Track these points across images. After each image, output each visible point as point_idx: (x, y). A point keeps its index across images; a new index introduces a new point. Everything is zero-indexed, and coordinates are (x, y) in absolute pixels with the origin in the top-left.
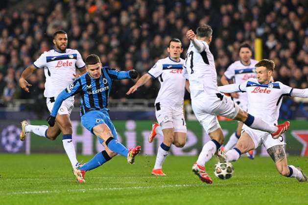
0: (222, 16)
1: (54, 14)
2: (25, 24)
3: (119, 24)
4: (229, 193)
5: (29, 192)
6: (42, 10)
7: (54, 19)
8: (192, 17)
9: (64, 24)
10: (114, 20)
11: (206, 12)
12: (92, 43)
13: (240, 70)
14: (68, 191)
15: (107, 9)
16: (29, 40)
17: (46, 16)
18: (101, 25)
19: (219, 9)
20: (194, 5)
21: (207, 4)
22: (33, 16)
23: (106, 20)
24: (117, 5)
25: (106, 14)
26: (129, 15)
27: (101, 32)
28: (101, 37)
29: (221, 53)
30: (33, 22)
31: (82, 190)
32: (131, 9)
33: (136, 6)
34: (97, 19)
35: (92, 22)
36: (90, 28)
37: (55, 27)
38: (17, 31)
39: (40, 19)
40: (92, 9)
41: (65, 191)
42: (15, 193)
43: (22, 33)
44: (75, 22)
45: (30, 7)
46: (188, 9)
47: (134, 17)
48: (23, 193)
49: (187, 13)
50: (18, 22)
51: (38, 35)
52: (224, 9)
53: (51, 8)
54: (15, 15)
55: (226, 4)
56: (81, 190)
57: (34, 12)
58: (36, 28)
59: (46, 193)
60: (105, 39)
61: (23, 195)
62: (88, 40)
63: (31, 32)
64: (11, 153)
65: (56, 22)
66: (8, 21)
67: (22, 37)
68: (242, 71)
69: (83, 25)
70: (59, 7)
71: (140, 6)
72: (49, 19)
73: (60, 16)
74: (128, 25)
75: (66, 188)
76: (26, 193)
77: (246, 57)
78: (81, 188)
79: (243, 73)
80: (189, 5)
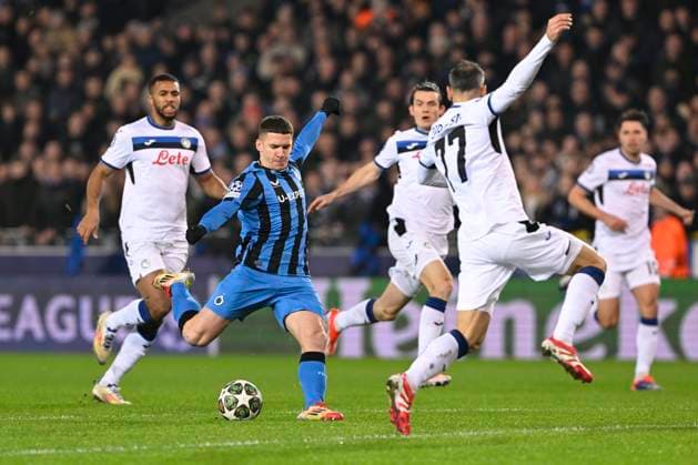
0: (662, 36)
1: (274, 29)
2: (208, 54)
3: (425, 54)
4: (680, 446)
5: (215, 444)
6: (246, 20)
7: (274, 41)
8: (593, 37)
9: (299, 54)
10: (414, 45)
11: (627, 27)
12: (364, 98)
13: (621, 172)
14: (305, 441)
15: (396, 19)
16: (216, 90)
17: (255, 34)
18: (384, 56)
19: (656, 21)
20: (599, 9)
21: (629, 7)
22: (224, 34)
23: (395, 43)
24: (421, 11)
25: (395, 29)
26: (449, 33)
27: (384, 72)
28: (383, 84)
29: (661, 121)
30: (224, 48)
31: (338, 438)
32: (453, 19)
33: (464, 12)
34: (374, 43)
35: (363, 48)
36: (359, 62)
37: (277, 59)
38: (189, 69)
39: (241, 42)
40: (362, 20)
41: (298, 441)
42: (183, 446)
43: (200, 73)
44: (322, 48)
45: (219, 14)
46: (586, 20)
47: (459, 38)
48: (201, 445)
49: (584, 29)
50: (191, 48)
51: (238, 78)
52: (666, 20)
53: (267, 16)
54: (184, 32)
55: (673, 8)
56: (333, 438)
57: (229, 25)
58: (234, 63)
59: (253, 446)
60: (394, 88)
61: (201, 449)
62: (352, 90)
63: (221, 73)
64: (174, 352)
65: (279, 49)
66: (167, 47)
67: (200, 83)
68: (624, 175)
69: (342, 56)
70: (285, 14)
71: (472, 13)
72: (263, 42)
73: (287, 34)
74: (446, 56)
75: (300, 435)
76: (208, 444)
77: (633, 144)
78: (334, 435)
79: (627, 178)
80: (589, 10)
